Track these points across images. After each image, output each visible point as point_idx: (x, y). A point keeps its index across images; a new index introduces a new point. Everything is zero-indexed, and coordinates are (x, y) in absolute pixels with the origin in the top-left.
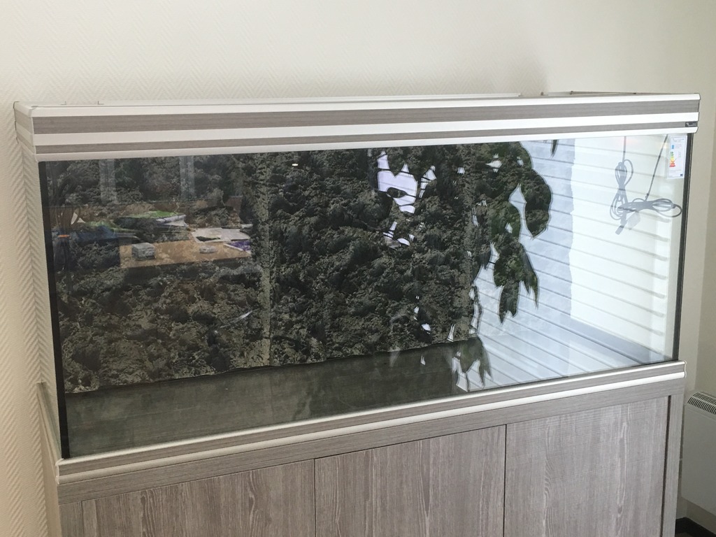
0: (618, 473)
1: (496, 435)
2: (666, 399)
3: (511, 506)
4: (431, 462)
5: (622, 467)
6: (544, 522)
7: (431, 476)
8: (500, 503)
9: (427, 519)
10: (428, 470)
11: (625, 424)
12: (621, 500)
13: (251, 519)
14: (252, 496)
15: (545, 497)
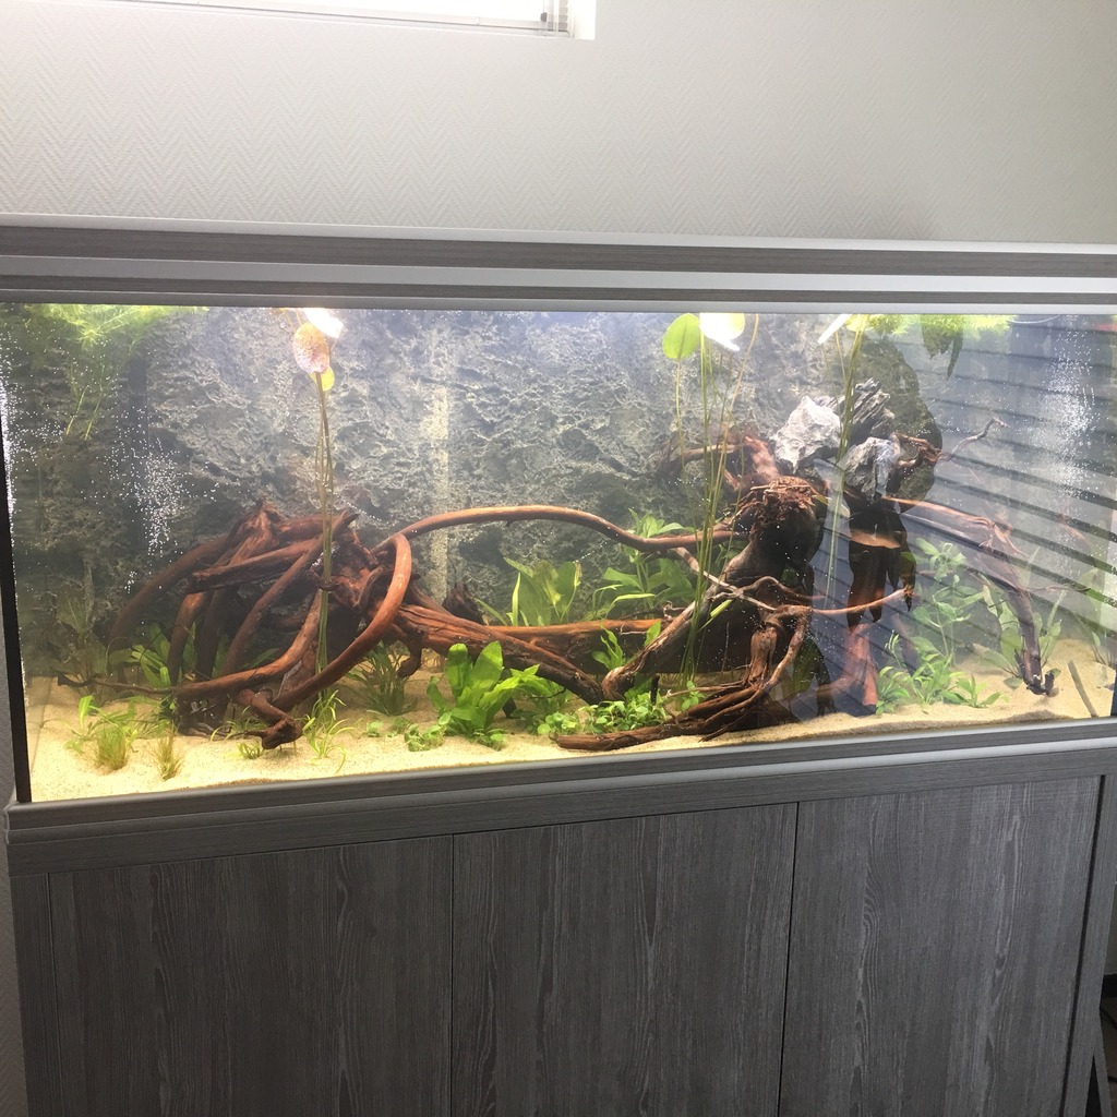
0: (999, 900)
2: (1097, 781)
4: (661, 855)
5: (1008, 891)
6: (860, 972)
7: (659, 878)
8: (783, 935)
9: (651, 951)
10: (655, 869)
11: (1016, 818)
12: (1001, 949)
13: (340, 925)
14: (341, 885)
15: (863, 928)
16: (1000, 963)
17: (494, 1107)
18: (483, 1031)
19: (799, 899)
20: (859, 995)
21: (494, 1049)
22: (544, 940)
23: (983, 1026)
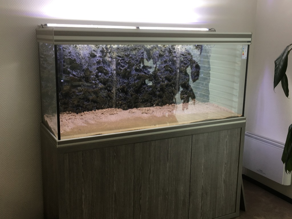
0: (225, 152)
1: (189, 138)
2: (240, 129)
3: (193, 161)
4: (169, 146)
5: (227, 150)
6: (203, 167)
7: (169, 150)
8: (190, 160)
9: (168, 164)
10: (168, 149)
11: (228, 136)
12: (226, 161)
13: (115, 162)
14: (115, 154)
15: (203, 158)
16: (226, 164)
17: (141, 197)
18: (139, 182)
19: (192, 153)
20: (203, 171)
21: (141, 185)
22: (150, 163)
23: (223, 176)
